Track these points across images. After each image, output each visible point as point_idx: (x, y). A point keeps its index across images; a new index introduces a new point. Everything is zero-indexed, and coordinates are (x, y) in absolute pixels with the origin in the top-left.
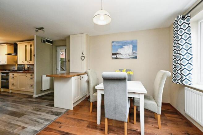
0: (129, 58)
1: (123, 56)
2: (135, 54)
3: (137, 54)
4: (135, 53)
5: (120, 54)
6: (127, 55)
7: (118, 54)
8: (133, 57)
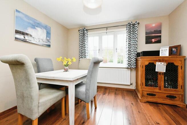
0: (43, 45)
1: (36, 40)
2: (49, 42)
3: (50, 42)
4: (49, 40)
5: (31, 36)
6: (41, 40)
7: (27, 34)
8: (47, 45)
